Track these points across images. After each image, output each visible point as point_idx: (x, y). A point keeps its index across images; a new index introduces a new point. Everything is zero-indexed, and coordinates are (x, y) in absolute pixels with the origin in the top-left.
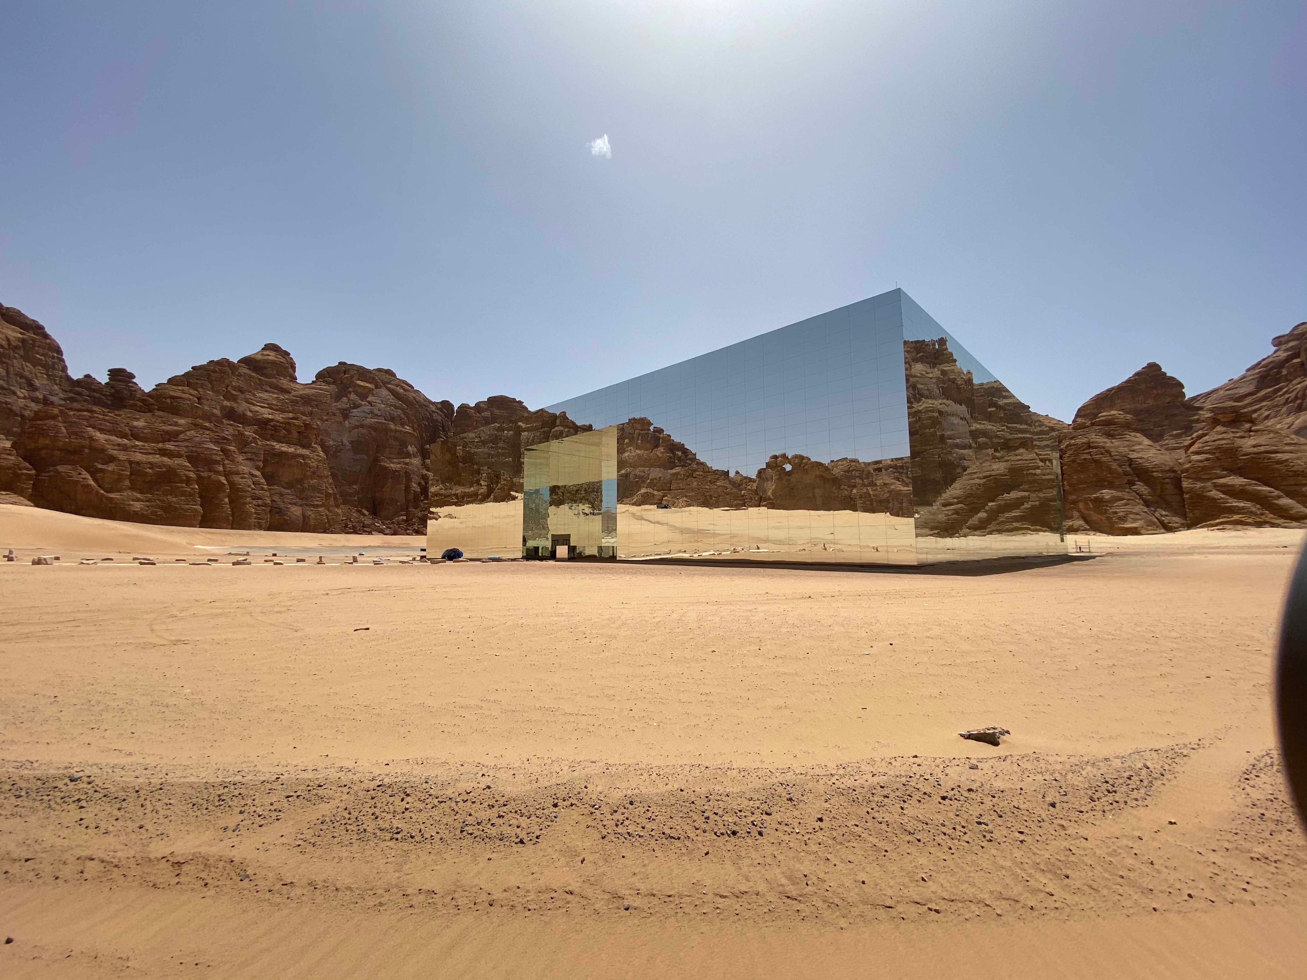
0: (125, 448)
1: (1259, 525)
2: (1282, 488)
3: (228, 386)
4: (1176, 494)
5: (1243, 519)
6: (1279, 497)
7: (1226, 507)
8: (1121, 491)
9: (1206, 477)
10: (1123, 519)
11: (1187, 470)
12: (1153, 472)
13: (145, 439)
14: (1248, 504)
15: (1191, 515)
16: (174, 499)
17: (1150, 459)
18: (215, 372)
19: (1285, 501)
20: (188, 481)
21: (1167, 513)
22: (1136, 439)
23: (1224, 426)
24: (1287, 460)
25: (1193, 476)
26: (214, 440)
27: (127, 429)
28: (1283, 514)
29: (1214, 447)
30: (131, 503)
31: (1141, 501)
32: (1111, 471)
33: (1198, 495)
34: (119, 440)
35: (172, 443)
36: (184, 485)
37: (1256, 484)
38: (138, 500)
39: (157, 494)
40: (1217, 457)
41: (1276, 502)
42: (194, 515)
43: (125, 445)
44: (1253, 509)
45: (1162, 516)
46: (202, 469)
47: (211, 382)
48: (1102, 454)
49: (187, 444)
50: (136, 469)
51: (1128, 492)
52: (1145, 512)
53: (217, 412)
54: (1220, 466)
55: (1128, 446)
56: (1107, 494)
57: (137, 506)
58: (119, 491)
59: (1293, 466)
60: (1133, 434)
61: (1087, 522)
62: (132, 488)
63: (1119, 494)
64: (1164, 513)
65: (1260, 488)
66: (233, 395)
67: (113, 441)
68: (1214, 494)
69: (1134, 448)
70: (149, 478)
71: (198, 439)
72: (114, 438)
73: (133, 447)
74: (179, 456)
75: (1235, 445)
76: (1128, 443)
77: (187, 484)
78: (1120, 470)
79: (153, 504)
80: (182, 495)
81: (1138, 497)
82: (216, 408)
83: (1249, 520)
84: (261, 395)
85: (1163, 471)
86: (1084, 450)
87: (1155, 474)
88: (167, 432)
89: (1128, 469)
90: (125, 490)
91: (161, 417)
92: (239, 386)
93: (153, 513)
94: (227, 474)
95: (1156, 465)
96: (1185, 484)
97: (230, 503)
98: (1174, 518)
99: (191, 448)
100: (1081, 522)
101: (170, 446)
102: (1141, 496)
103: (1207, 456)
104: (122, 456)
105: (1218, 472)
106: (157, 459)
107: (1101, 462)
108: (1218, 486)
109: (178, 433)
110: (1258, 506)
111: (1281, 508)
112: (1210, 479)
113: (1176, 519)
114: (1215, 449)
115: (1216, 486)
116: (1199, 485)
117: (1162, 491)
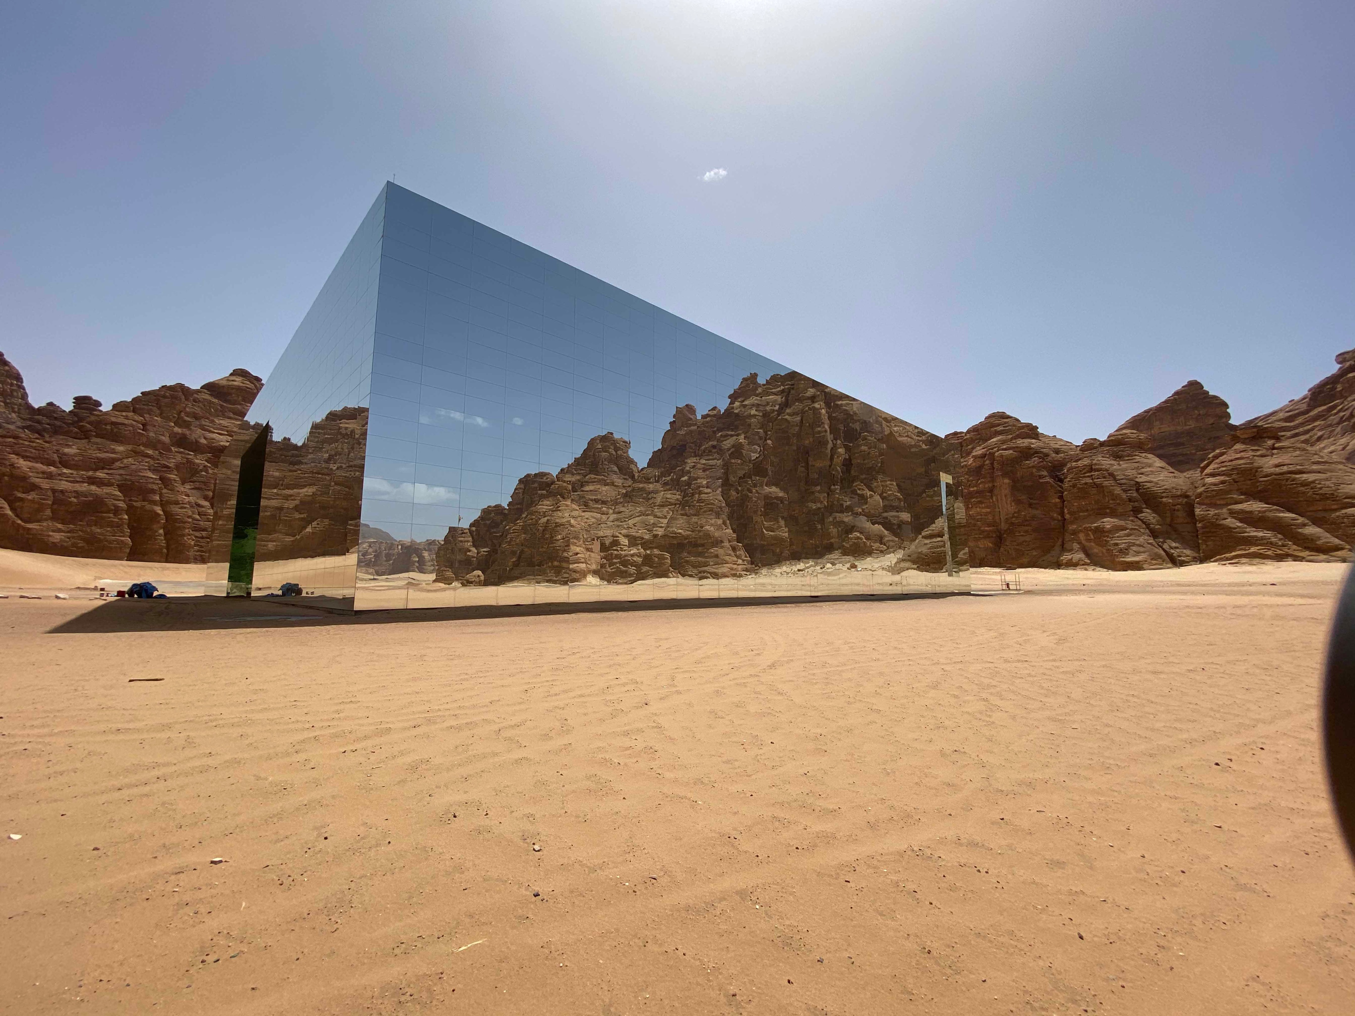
0: (50, 476)
1: (1280, 558)
2: (1309, 514)
3: (181, 412)
4: (1187, 523)
5: (1261, 551)
6: (1304, 525)
7: (1244, 537)
8: (1125, 520)
9: (1222, 502)
10: (1125, 552)
11: (1200, 495)
12: (1162, 497)
13: (76, 467)
14: (1268, 534)
15: (1204, 547)
16: (99, 530)
17: (1160, 482)
18: (164, 397)
19: (1311, 530)
20: (117, 511)
21: (1177, 545)
22: (1146, 461)
23: (1243, 443)
24: (1313, 482)
25: (1207, 501)
26: (152, 468)
27: (55, 456)
28: (1309, 545)
29: (1231, 468)
30: (51, 533)
31: (1147, 531)
32: (1115, 497)
33: (1212, 523)
34: (45, 468)
35: (106, 471)
36: (111, 515)
37: (1277, 510)
38: (59, 531)
39: (80, 525)
40: (1233, 479)
41: (1300, 530)
42: (121, 548)
43: (51, 473)
44: (1273, 540)
45: (1171, 548)
46: (136, 499)
47: (159, 408)
48: (1104, 478)
49: (122, 472)
50: (59, 498)
51: (1132, 521)
52: (1149, 543)
53: (166, 439)
54: (1237, 490)
55: (1137, 468)
56: (1108, 522)
57: (57, 537)
58: (38, 521)
59: (1321, 488)
60: (1144, 455)
61: (1088, 555)
62: (54, 518)
63: (1122, 523)
64: (1174, 545)
65: (1282, 515)
66: (185, 421)
67: (37, 469)
68: (1231, 522)
69: (1143, 470)
70: (74, 507)
71: (134, 467)
72: (39, 466)
73: (59, 475)
74: (110, 484)
75: (1256, 465)
76: (1136, 465)
77: (115, 514)
78: (1124, 496)
79: (74, 535)
80: (108, 526)
81: (1144, 526)
82: (163, 435)
83: (1269, 553)
84: (221, 422)
85: (1173, 497)
86: (1085, 473)
87: (1164, 500)
88: (101, 460)
89: (1135, 495)
90: (46, 520)
91: (97, 444)
92: (194, 413)
93: (74, 545)
94: (163, 504)
95: (1166, 489)
96: (1198, 511)
97: (165, 534)
98: (1185, 551)
99: (124, 476)
100: (1081, 555)
101: (100, 474)
102: (1148, 525)
103: (1222, 478)
104: (45, 484)
105: (1235, 496)
106: (84, 487)
107: (1103, 487)
108: (1235, 513)
109: (114, 461)
110: (1279, 536)
111: (1308, 539)
112: (1228, 504)
113: (1188, 552)
114: (1232, 469)
115: (1232, 513)
116: (1212, 512)
117: (1172, 520)
